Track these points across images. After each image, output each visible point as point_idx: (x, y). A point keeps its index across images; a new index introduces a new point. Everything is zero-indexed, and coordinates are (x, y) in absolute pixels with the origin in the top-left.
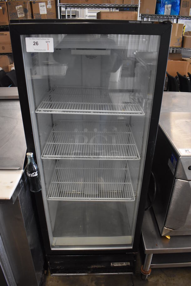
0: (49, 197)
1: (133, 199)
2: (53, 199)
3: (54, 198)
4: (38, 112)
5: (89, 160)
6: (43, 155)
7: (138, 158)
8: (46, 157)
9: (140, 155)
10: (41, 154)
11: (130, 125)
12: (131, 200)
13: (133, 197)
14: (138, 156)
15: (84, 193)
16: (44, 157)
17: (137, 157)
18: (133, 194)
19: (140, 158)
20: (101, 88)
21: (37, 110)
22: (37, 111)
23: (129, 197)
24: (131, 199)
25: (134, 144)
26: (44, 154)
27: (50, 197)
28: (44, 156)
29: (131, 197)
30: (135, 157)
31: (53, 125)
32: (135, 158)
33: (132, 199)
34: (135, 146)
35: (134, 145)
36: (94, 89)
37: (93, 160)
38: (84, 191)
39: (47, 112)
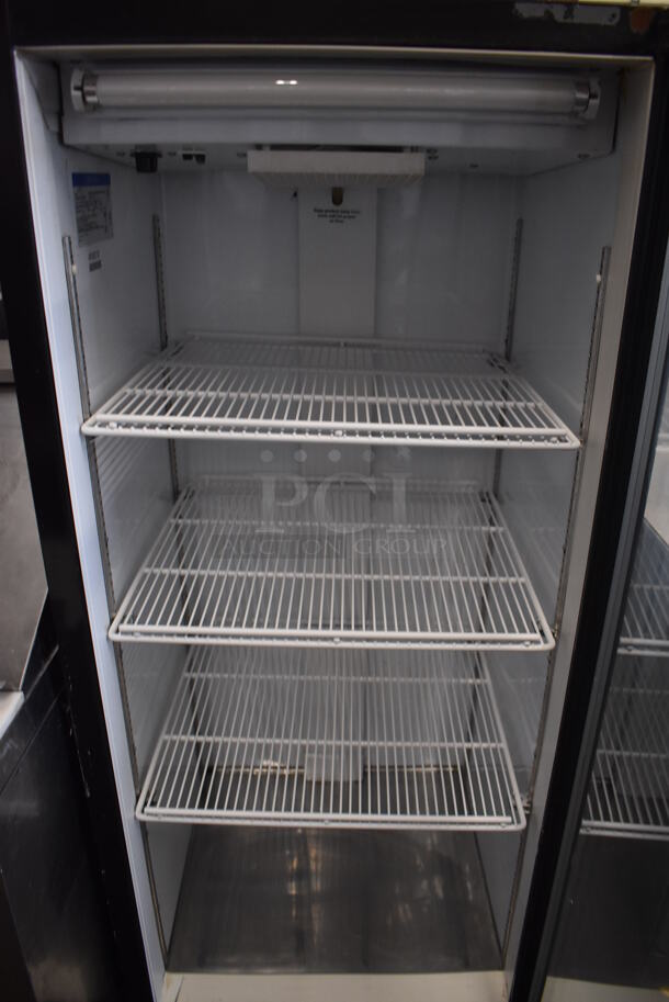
0: (145, 804)
1: (519, 822)
2: (164, 815)
3: (167, 810)
4: (96, 430)
5: (326, 649)
6: (122, 622)
7: (546, 642)
8: (132, 633)
9: (551, 626)
10: (112, 621)
11: (496, 496)
12: (508, 824)
13: (515, 807)
14: (542, 632)
15: (301, 776)
16: (125, 633)
17: (537, 636)
18: (513, 797)
19: (552, 643)
20: (375, 341)
21: (90, 421)
22: (93, 425)
23: (499, 813)
24: (509, 819)
25: (520, 575)
26: (124, 617)
27: (153, 804)
28: (123, 627)
29: (509, 813)
30: (529, 636)
31: (176, 494)
32: (532, 642)
33: (513, 822)
34: (523, 585)
35: (522, 580)
36: (346, 345)
37: (341, 650)
38: (301, 767)
39: (133, 431)
